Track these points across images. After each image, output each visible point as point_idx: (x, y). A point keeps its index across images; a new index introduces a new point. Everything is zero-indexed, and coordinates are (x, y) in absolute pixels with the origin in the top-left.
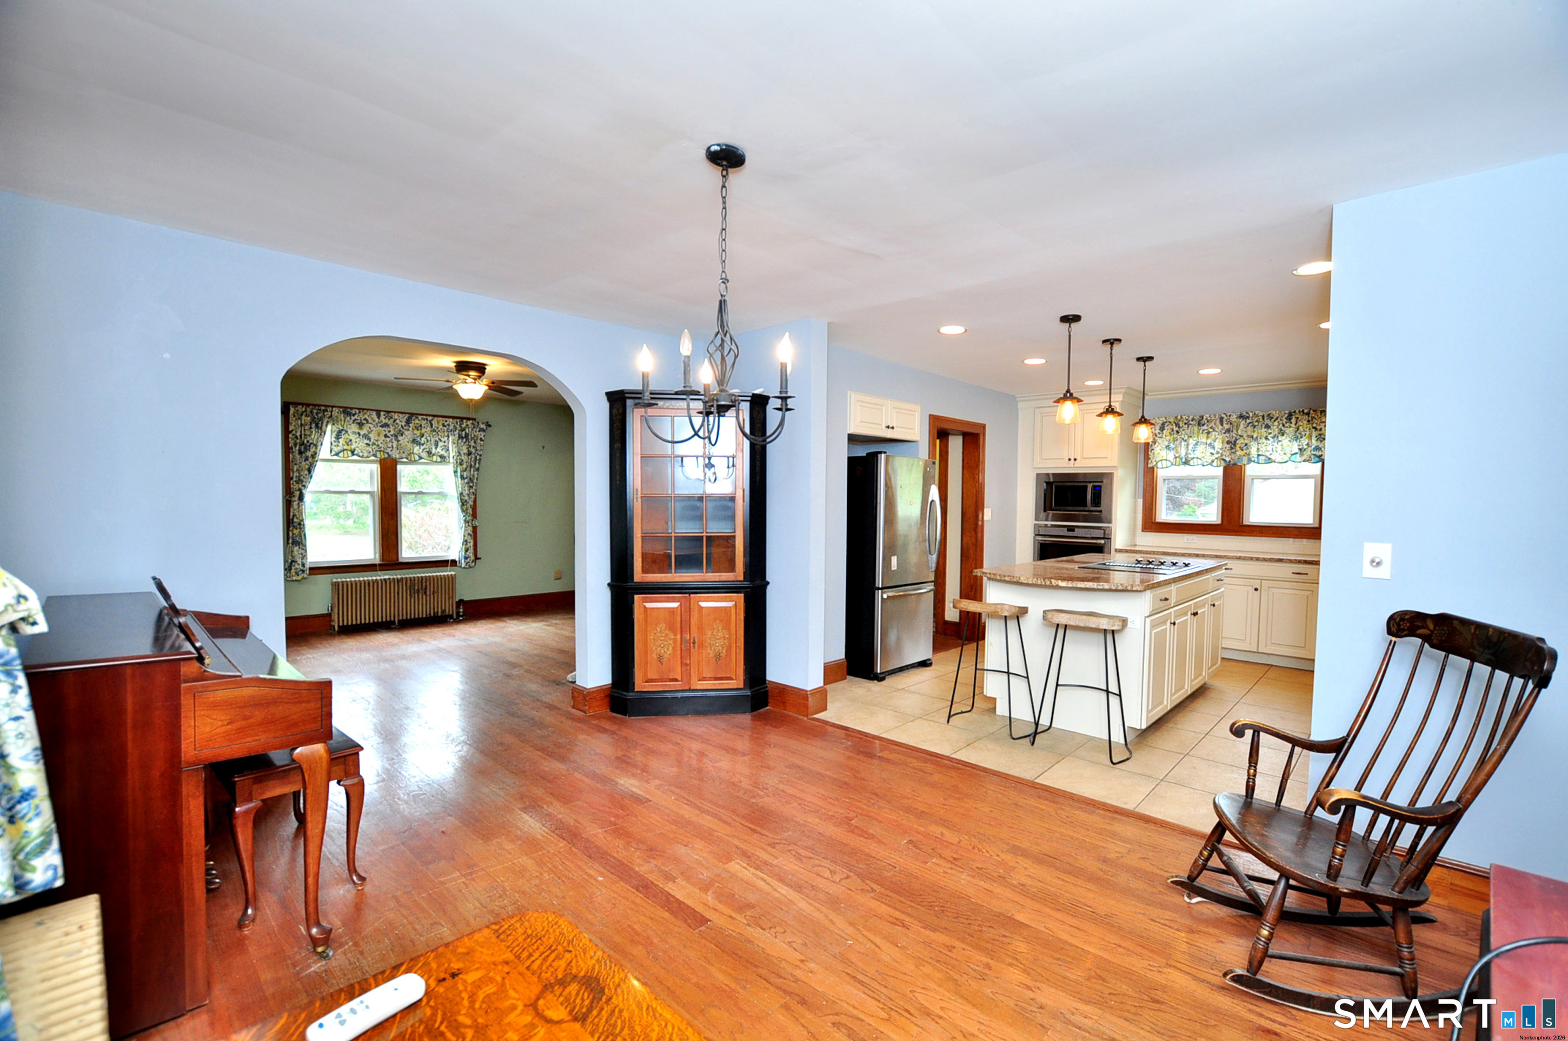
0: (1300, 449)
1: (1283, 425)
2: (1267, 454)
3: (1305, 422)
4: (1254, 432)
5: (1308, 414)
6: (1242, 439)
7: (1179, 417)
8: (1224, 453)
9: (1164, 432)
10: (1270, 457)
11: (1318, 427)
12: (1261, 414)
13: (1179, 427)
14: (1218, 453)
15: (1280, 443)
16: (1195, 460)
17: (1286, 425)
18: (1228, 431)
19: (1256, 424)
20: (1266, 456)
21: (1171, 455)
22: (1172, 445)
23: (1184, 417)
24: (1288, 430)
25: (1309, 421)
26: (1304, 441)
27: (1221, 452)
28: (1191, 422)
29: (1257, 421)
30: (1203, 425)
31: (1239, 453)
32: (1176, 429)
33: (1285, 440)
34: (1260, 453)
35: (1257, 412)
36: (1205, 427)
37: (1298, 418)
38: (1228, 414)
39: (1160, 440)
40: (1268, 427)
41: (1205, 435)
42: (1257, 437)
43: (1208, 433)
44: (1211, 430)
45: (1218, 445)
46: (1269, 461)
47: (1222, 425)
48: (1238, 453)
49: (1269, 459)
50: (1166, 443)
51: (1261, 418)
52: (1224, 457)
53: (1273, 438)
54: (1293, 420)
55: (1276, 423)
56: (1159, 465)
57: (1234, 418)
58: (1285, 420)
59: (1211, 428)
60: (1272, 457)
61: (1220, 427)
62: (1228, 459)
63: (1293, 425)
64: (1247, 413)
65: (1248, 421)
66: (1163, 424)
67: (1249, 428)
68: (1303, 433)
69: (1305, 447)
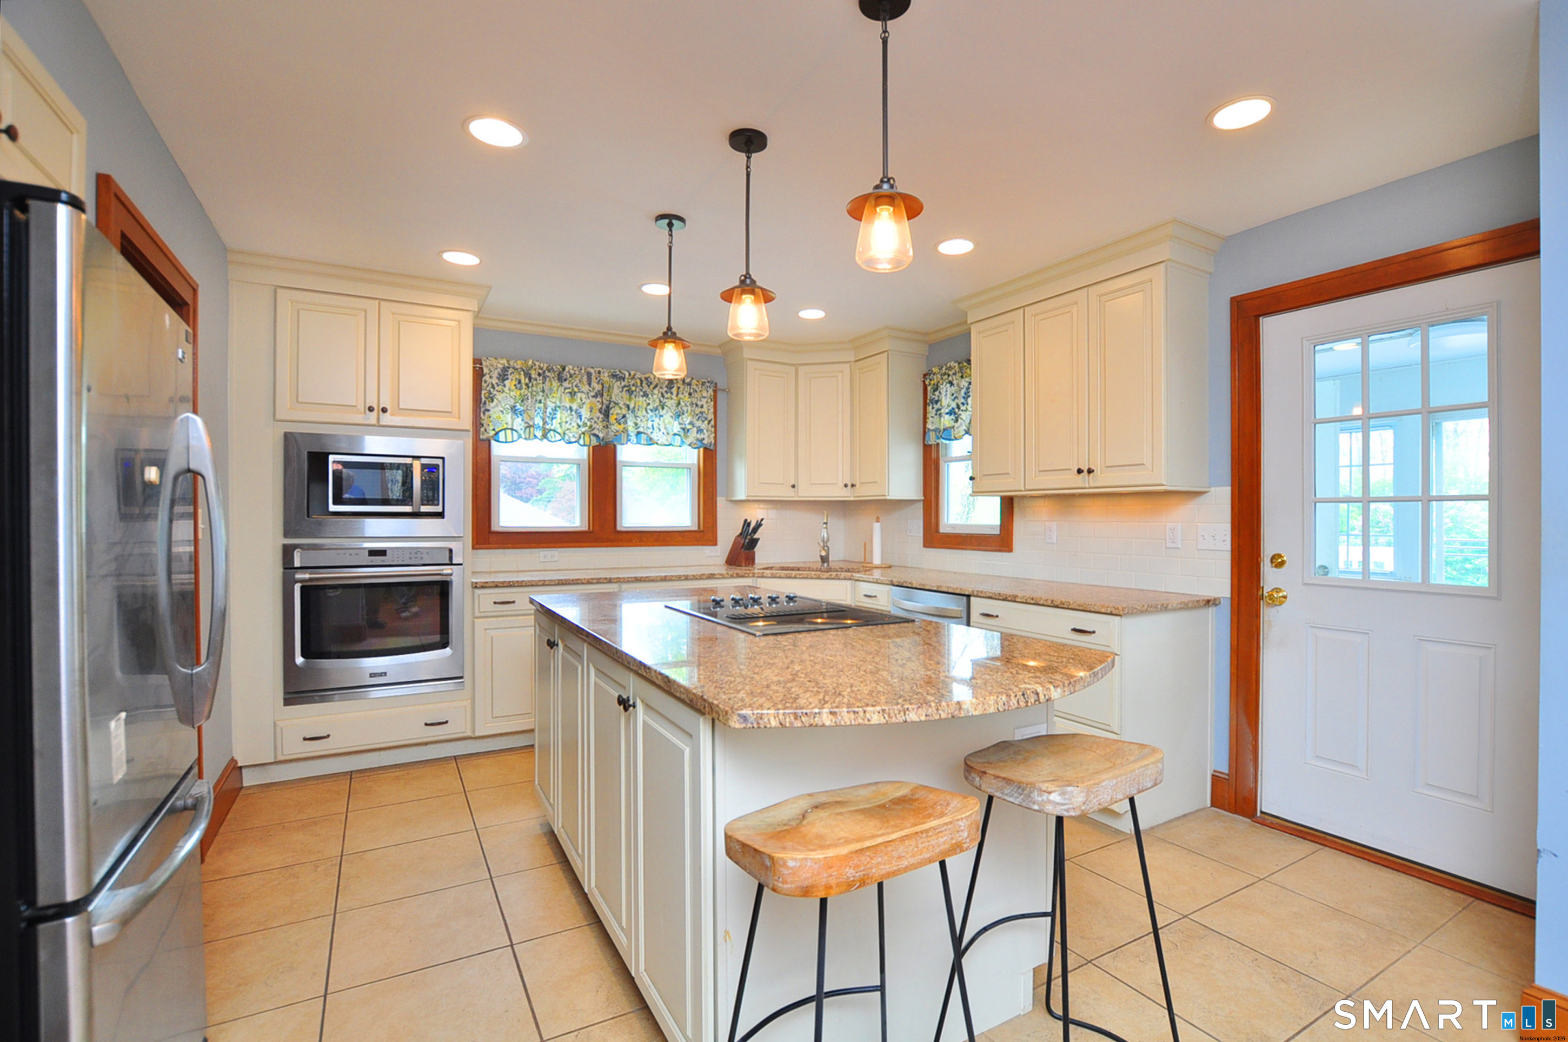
0: (683, 429)
1: (663, 396)
2: (649, 432)
3: (687, 395)
4: (630, 399)
5: (689, 384)
6: (617, 408)
7: (530, 363)
8: (594, 425)
9: (507, 382)
10: (652, 436)
11: (700, 403)
12: (638, 375)
13: (530, 379)
14: (585, 425)
15: (662, 418)
16: (552, 432)
17: (666, 396)
18: (600, 394)
19: (633, 388)
20: (647, 434)
21: (518, 423)
22: (518, 406)
23: (537, 364)
24: (669, 403)
25: (690, 394)
26: (687, 419)
27: (589, 424)
28: (547, 373)
29: (633, 385)
30: (565, 380)
31: (615, 427)
32: (524, 381)
33: (667, 416)
34: (641, 430)
35: (632, 373)
36: (566, 384)
37: (679, 388)
38: (597, 370)
39: (499, 396)
40: (646, 395)
41: (568, 397)
42: (634, 408)
43: (573, 394)
44: (576, 389)
45: (585, 413)
46: (651, 442)
47: (590, 384)
48: (613, 428)
49: (651, 439)
50: (512, 402)
51: (639, 381)
52: (596, 432)
53: (652, 411)
54: (674, 390)
55: (656, 391)
56: (502, 436)
57: (605, 377)
58: (665, 389)
59: (576, 386)
60: (654, 436)
61: (587, 387)
62: (601, 435)
63: (674, 397)
64: (620, 371)
65: (623, 384)
66: (505, 369)
67: (624, 393)
68: (685, 409)
69: (689, 427)
